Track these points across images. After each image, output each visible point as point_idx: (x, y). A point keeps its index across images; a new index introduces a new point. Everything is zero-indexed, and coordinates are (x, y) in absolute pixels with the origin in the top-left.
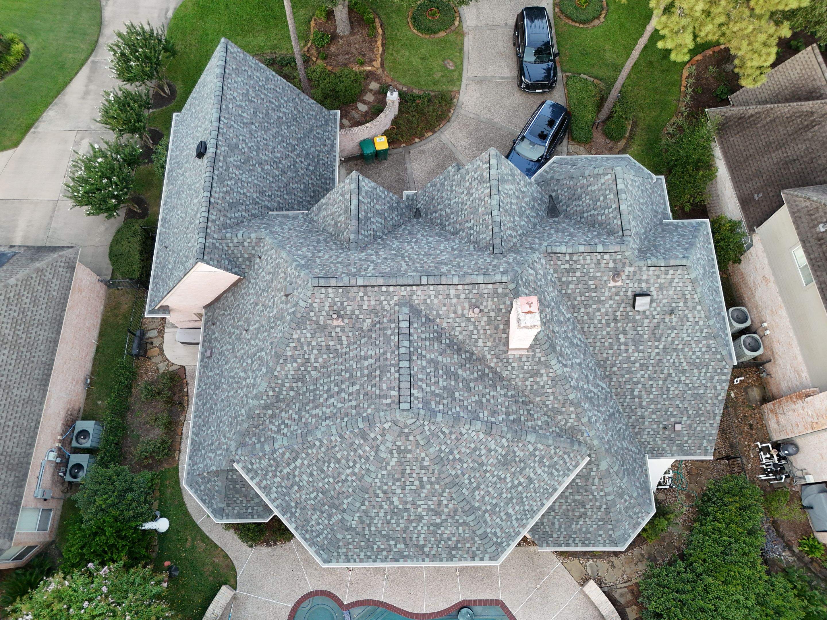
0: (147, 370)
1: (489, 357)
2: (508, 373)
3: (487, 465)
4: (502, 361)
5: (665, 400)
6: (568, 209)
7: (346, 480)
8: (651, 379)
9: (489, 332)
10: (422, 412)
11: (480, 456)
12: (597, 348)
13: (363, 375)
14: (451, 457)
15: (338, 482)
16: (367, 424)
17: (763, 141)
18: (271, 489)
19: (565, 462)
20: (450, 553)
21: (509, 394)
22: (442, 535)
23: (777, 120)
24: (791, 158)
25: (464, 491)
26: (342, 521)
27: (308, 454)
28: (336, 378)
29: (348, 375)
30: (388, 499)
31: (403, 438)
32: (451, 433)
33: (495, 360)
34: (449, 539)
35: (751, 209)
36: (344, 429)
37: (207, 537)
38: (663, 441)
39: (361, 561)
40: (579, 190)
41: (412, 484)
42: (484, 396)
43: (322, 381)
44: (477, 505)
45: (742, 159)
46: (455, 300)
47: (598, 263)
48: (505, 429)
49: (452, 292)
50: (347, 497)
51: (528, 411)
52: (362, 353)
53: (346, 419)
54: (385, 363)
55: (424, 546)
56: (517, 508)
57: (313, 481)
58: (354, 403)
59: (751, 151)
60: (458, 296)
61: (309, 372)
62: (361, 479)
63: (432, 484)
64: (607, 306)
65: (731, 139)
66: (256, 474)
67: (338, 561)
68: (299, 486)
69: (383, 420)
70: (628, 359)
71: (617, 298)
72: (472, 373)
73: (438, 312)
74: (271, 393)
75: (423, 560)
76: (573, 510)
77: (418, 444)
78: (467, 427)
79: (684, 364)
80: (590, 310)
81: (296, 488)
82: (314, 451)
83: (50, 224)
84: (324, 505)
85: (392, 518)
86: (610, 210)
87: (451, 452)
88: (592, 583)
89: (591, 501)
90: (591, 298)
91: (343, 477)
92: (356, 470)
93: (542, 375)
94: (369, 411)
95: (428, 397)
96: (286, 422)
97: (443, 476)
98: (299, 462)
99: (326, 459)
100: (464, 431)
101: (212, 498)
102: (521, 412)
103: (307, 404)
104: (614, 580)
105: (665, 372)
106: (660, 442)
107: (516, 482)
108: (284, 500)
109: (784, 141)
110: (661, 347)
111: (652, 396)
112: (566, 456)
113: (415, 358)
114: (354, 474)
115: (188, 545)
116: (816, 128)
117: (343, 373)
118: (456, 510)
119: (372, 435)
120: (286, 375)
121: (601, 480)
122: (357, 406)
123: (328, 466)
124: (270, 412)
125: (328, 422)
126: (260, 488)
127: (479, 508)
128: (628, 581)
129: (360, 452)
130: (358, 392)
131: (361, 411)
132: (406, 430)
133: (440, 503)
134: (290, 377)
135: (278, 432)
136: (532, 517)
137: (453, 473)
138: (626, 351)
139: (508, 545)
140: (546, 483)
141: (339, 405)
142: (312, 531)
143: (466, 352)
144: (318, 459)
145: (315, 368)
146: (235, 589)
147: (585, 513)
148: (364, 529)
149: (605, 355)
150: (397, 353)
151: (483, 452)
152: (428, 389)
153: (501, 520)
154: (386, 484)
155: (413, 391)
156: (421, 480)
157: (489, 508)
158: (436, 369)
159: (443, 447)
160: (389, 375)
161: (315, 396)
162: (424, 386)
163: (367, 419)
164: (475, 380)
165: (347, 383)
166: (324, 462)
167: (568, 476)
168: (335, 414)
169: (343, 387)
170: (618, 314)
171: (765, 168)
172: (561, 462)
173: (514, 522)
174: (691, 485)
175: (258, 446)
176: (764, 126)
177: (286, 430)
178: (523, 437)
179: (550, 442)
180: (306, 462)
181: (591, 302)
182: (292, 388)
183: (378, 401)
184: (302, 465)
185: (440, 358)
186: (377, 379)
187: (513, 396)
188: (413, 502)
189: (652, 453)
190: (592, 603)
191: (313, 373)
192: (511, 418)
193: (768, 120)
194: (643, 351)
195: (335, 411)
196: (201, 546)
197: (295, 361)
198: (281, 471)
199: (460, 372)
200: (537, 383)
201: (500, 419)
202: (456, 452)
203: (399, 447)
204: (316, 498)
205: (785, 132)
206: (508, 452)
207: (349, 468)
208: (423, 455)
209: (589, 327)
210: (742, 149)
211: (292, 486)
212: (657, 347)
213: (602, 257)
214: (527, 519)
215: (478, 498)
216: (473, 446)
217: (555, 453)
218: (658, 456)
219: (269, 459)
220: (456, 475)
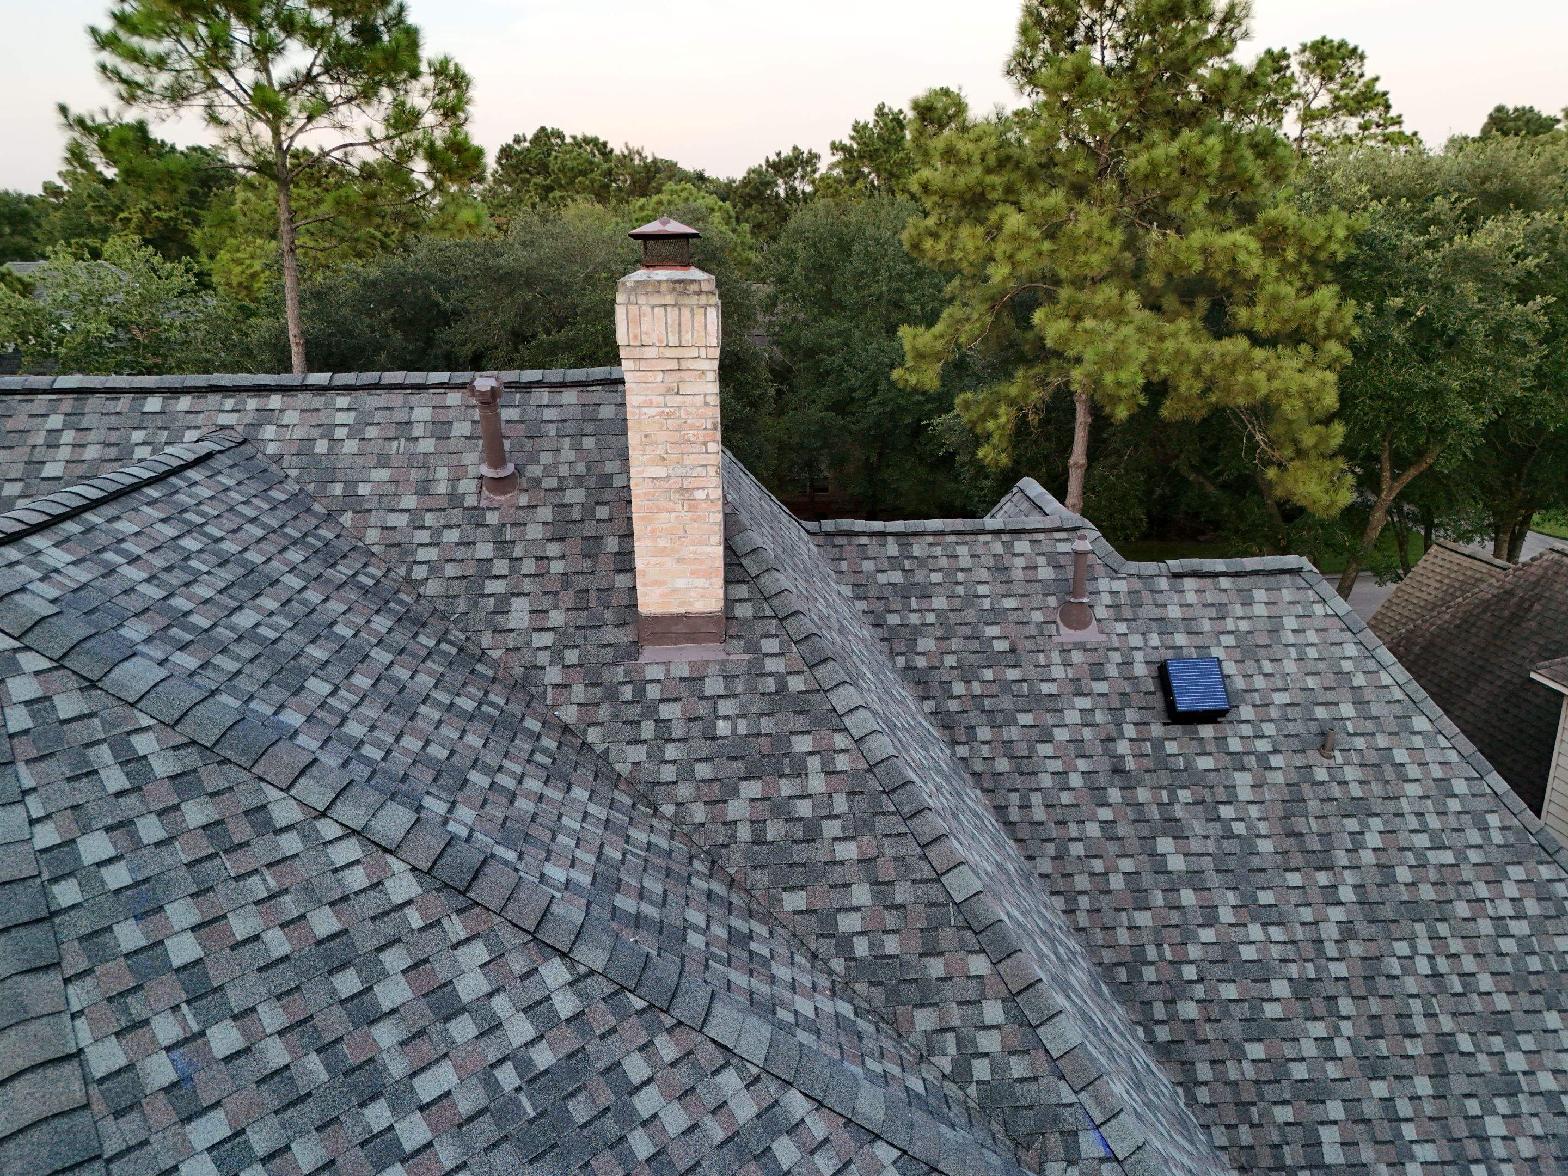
1: (554, 675)
2: (638, 753)
4: (611, 694)
8: (1372, 1068)
9: (557, 567)
12: (1084, 902)
21: (639, 836)
33: (578, 692)
42: (482, 767)
46: (427, 445)
47: (1000, 568)
51: (738, 936)
60: (440, 430)
64: (1072, 717)
70: (1229, 958)
72: (446, 690)
73: (351, 485)
79: (1486, 983)
80: (1014, 733)
90: (1006, 687)
93: (800, 767)
102: (695, 917)
105: (1420, 1025)
138: (1210, 916)
149: (1123, 936)
164: (455, 711)
170: (1123, 747)
181: (1007, 703)
192: (625, 903)
194: (1278, 917)
199: (381, 656)
200: (780, 809)
201: (554, 873)
202: (180, 914)
205: (1470, 648)
212: (1331, 897)
213: (1008, 545)
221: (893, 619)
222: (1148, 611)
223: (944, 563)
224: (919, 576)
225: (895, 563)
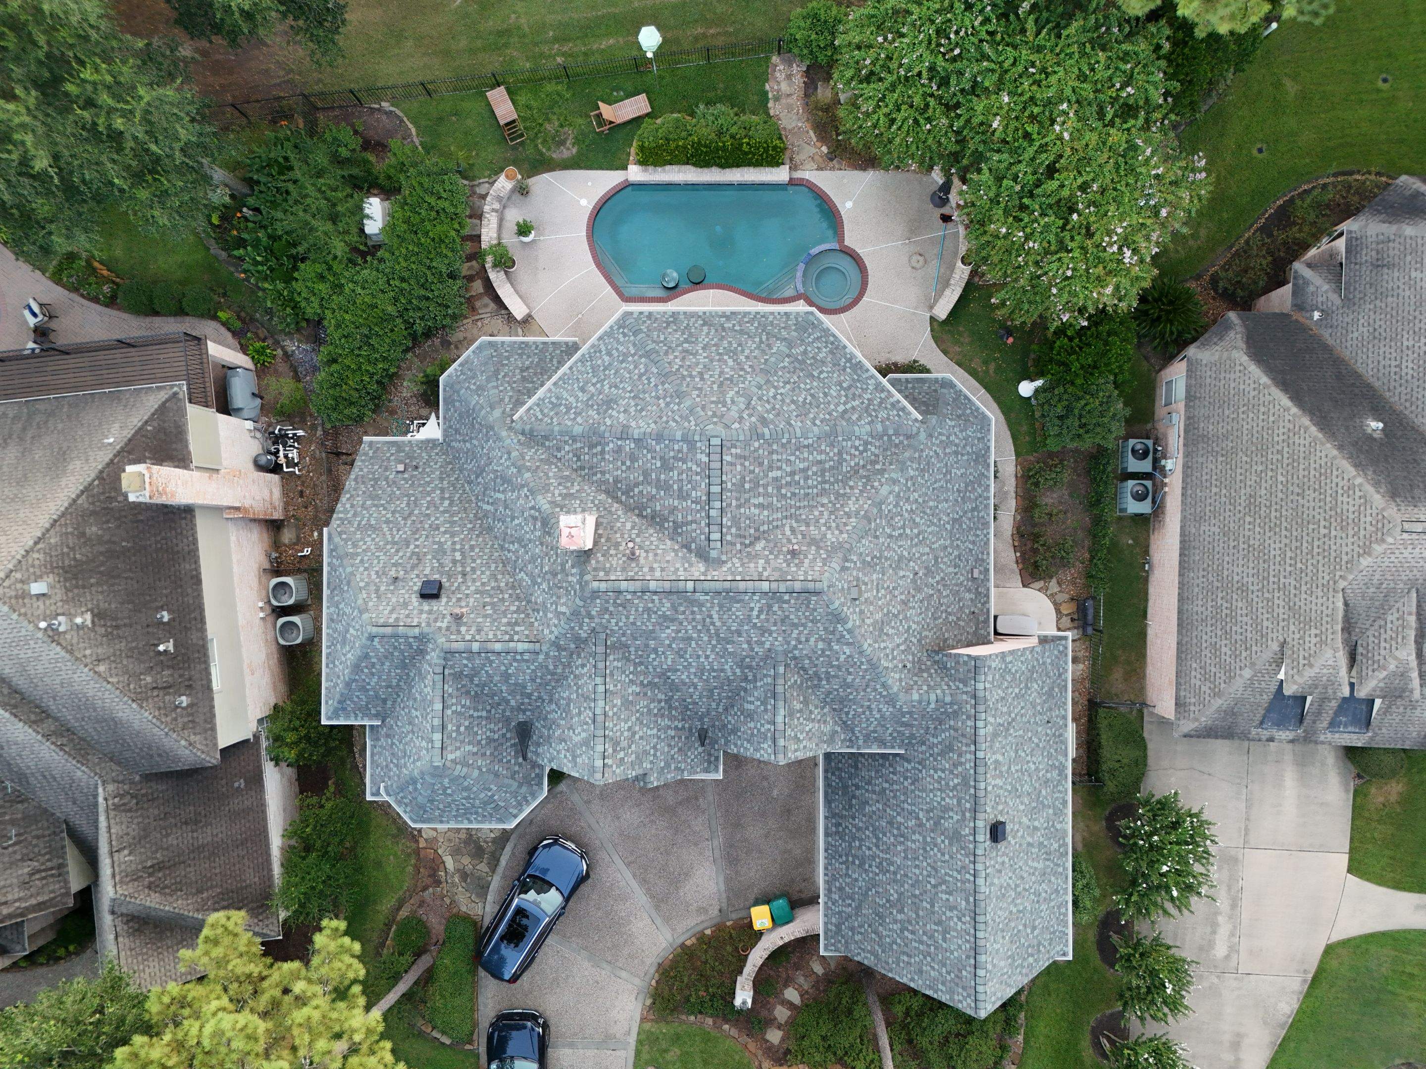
0: (1074, 583)
1: (620, 513)
2: (599, 498)
3: (630, 398)
4: (605, 509)
5: (413, 495)
6: (504, 731)
7: (786, 383)
8: (428, 515)
9: (618, 535)
10: (697, 438)
11: (636, 405)
12: (488, 546)
13: (765, 486)
14: (668, 399)
15: (794, 383)
16: (759, 431)
17: (217, 865)
18: (876, 389)
19: (541, 411)
20: (675, 319)
21: (599, 476)
22: (683, 333)
23: (194, 891)
24: (189, 828)
25: (656, 371)
26: (790, 347)
27: (830, 414)
28: (797, 491)
29: (783, 491)
30: (738, 364)
31: (719, 413)
32: (667, 422)
33: (613, 509)
34: (676, 331)
35: (251, 768)
36: (785, 430)
37: (971, 374)
38: (420, 455)
39: (772, 313)
40: (488, 753)
41: (711, 376)
42: (629, 468)
43: (815, 491)
44: (643, 360)
45: (249, 844)
46: (655, 565)
47: (479, 631)
48: (607, 435)
49: (658, 574)
50: (784, 367)
51: (579, 459)
52: (766, 513)
53: (784, 441)
54: (738, 495)
55: (703, 325)
56: (599, 362)
57: (824, 388)
58: (775, 457)
59: (235, 854)
60: (652, 569)
61: (830, 502)
62: (768, 381)
63: (691, 376)
64: (473, 588)
65: (257, 879)
66: (893, 405)
67: (798, 313)
68: (841, 386)
69: (740, 431)
70: (453, 535)
71: (459, 596)
72: (641, 492)
73: (677, 555)
74: (876, 484)
75: (705, 313)
76: (535, 374)
77: (703, 408)
78: (649, 430)
79: (386, 529)
80: (493, 584)
81: (845, 385)
82: (821, 416)
83: (1249, 807)
84: (811, 365)
85: (736, 348)
86: (454, 708)
87: (667, 404)
88: (519, 317)
89: (515, 382)
90: (491, 596)
91: (788, 386)
92: (773, 390)
93: (560, 495)
94: (756, 444)
95: (690, 455)
96: (857, 453)
97: (679, 381)
98: (841, 408)
99: (808, 406)
100: (653, 426)
101: (954, 400)
102: (587, 457)
103: (832, 468)
104: (493, 322)
105: (409, 522)
106: (424, 454)
107: (598, 386)
108: (859, 376)
109: (192, 856)
110: (412, 547)
111: (429, 499)
112: (540, 417)
113: (704, 498)
114: (776, 388)
115: (992, 366)
116: (149, 864)
117: (789, 495)
118: (666, 353)
119: (753, 419)
120: (857, 500)
121: (502, 400)
122: (771, 453)
123: (805, 399)
124: (877, 467)
125: (806, 443)
126: (889, 391)
127: (641, 357)
128: (477, 320)
129: (768, 407)
130: (771, 468)
131: (766, 446)
132: (715, 420)
133: (683, 359)
134: (854, 499)
135: (866, 443)
136: (583, 355)
137: (666, 386)
138: (454, 543)
139: (611, 327)
140: (564, 388)
141: (792, 458)
142: (826, 342)
143: (646, 517)
144: (818, 407)
145: (823, 505)
146: (931, 317)
147: (522, 371)
148: (768, 339)
149: (480, 539)
150: (724, 504)
151: (632, 410)
152: (690, 464)
153: (617, 349)
154: (740, 376)
155: (707, 460)
156: (702, 379)
157: (630, 359)
158: (680, 489)
159: (676, 407)
160: (734, 480)
161: (823, 475)
162: (694, 467)
163: (760, 436)
164: (637, 485)
165: (784, 482)
166: (810, 404)
167: (539, 399)
168: (798, 449)
169: (788, 479)
170: (460, 580)
171: (223, 822)
172: (546, 411)
173: (603, 349)
174: (386, 424)
175: (891, 432)
176: (212, 887)
177: (857, 443)
178: (587, 429)
179: (556, 429)
180: (832, 407)
181: (492, 592)
182: (851, 488)
183: (747, 454)
184: (837, 405)
185: (676, 503)
186: (747, 479)
187: (595, 474)
188: (712, 361)
189: (434, 445)
190: (521, 297)
191: (825, 501)
192: (599, 448)
193: (205, 895)
194: (434, 543)
195: (797, 453)
196: (976, 364)
197: (846, 513)
198: (863, 403)
199: (654, 491)
200: (566, 488)
201: (611, 445)
202: (663, 405)
203: (724, 406)
204: (821, 372)
205: (188, 869)
206: (606, 411)
207: (781, 394)
208: (698, 400)
209: (497, 567)
210: (246, 861)
211: (850, 387)
212: (417, 546)
213: (473, 637)
214: (589, 353)
215: (642, 366)
216: (644, 413)
217: (552, 418)
218: (428, 441)
219: (877, 417)
220: (663, 383)
221: (522, 616)
222: (433, 617)
223: (499, 633)
224: (509, 629)
225: (517, 633)
